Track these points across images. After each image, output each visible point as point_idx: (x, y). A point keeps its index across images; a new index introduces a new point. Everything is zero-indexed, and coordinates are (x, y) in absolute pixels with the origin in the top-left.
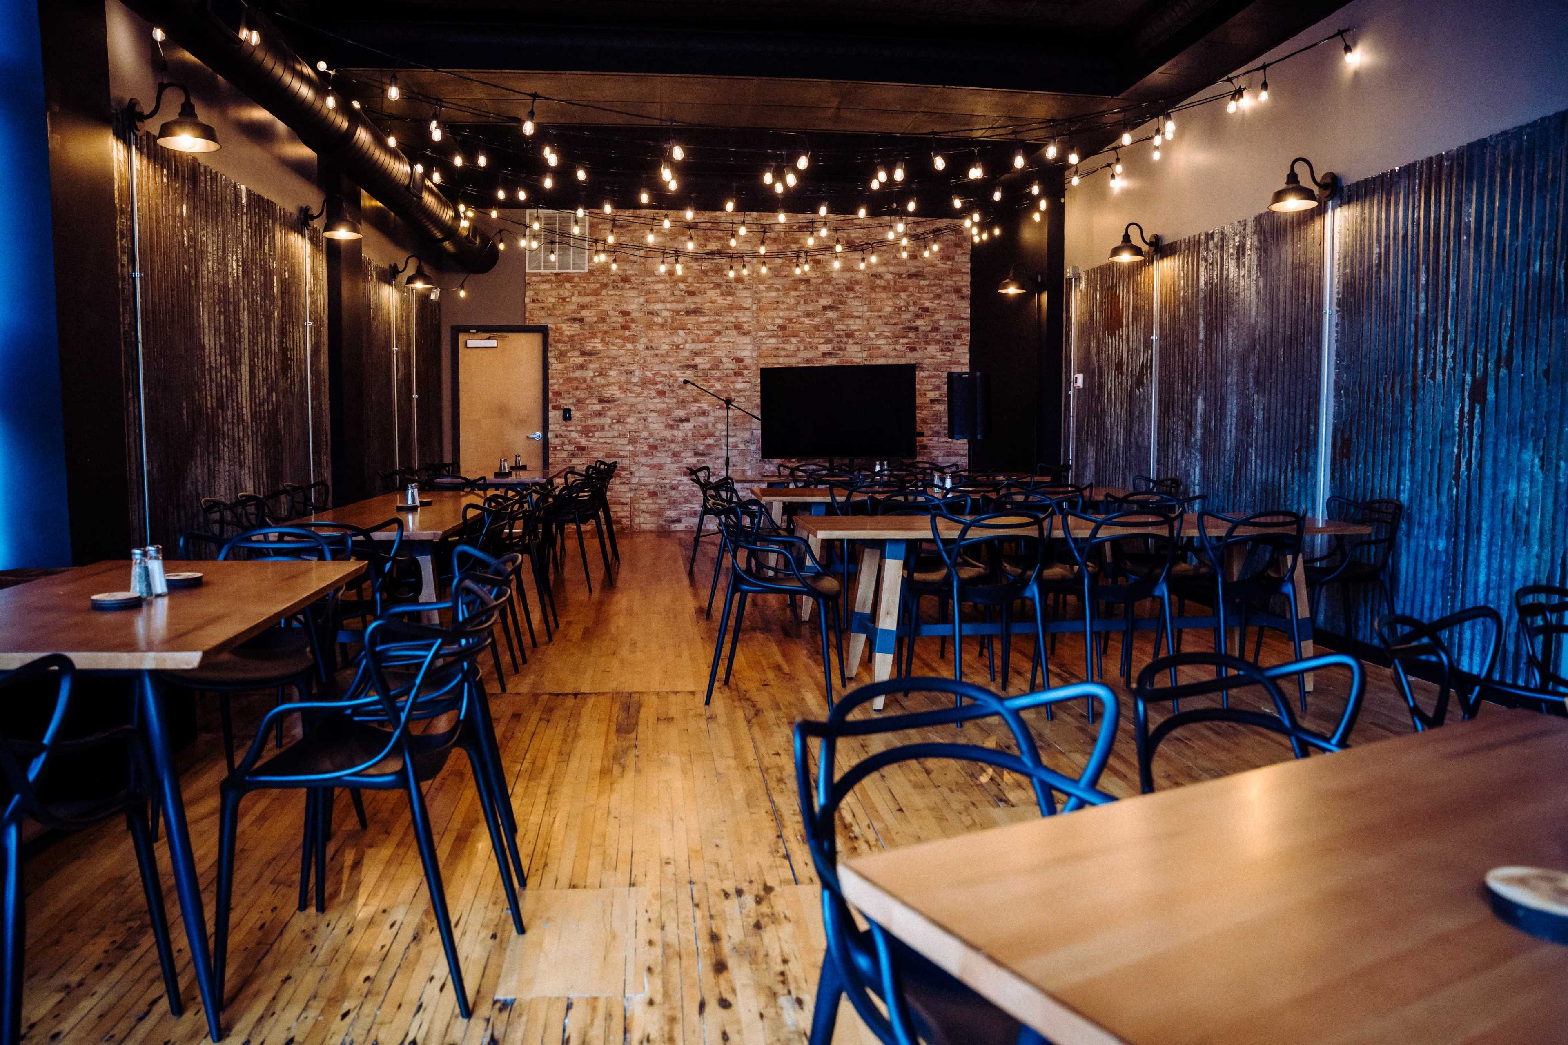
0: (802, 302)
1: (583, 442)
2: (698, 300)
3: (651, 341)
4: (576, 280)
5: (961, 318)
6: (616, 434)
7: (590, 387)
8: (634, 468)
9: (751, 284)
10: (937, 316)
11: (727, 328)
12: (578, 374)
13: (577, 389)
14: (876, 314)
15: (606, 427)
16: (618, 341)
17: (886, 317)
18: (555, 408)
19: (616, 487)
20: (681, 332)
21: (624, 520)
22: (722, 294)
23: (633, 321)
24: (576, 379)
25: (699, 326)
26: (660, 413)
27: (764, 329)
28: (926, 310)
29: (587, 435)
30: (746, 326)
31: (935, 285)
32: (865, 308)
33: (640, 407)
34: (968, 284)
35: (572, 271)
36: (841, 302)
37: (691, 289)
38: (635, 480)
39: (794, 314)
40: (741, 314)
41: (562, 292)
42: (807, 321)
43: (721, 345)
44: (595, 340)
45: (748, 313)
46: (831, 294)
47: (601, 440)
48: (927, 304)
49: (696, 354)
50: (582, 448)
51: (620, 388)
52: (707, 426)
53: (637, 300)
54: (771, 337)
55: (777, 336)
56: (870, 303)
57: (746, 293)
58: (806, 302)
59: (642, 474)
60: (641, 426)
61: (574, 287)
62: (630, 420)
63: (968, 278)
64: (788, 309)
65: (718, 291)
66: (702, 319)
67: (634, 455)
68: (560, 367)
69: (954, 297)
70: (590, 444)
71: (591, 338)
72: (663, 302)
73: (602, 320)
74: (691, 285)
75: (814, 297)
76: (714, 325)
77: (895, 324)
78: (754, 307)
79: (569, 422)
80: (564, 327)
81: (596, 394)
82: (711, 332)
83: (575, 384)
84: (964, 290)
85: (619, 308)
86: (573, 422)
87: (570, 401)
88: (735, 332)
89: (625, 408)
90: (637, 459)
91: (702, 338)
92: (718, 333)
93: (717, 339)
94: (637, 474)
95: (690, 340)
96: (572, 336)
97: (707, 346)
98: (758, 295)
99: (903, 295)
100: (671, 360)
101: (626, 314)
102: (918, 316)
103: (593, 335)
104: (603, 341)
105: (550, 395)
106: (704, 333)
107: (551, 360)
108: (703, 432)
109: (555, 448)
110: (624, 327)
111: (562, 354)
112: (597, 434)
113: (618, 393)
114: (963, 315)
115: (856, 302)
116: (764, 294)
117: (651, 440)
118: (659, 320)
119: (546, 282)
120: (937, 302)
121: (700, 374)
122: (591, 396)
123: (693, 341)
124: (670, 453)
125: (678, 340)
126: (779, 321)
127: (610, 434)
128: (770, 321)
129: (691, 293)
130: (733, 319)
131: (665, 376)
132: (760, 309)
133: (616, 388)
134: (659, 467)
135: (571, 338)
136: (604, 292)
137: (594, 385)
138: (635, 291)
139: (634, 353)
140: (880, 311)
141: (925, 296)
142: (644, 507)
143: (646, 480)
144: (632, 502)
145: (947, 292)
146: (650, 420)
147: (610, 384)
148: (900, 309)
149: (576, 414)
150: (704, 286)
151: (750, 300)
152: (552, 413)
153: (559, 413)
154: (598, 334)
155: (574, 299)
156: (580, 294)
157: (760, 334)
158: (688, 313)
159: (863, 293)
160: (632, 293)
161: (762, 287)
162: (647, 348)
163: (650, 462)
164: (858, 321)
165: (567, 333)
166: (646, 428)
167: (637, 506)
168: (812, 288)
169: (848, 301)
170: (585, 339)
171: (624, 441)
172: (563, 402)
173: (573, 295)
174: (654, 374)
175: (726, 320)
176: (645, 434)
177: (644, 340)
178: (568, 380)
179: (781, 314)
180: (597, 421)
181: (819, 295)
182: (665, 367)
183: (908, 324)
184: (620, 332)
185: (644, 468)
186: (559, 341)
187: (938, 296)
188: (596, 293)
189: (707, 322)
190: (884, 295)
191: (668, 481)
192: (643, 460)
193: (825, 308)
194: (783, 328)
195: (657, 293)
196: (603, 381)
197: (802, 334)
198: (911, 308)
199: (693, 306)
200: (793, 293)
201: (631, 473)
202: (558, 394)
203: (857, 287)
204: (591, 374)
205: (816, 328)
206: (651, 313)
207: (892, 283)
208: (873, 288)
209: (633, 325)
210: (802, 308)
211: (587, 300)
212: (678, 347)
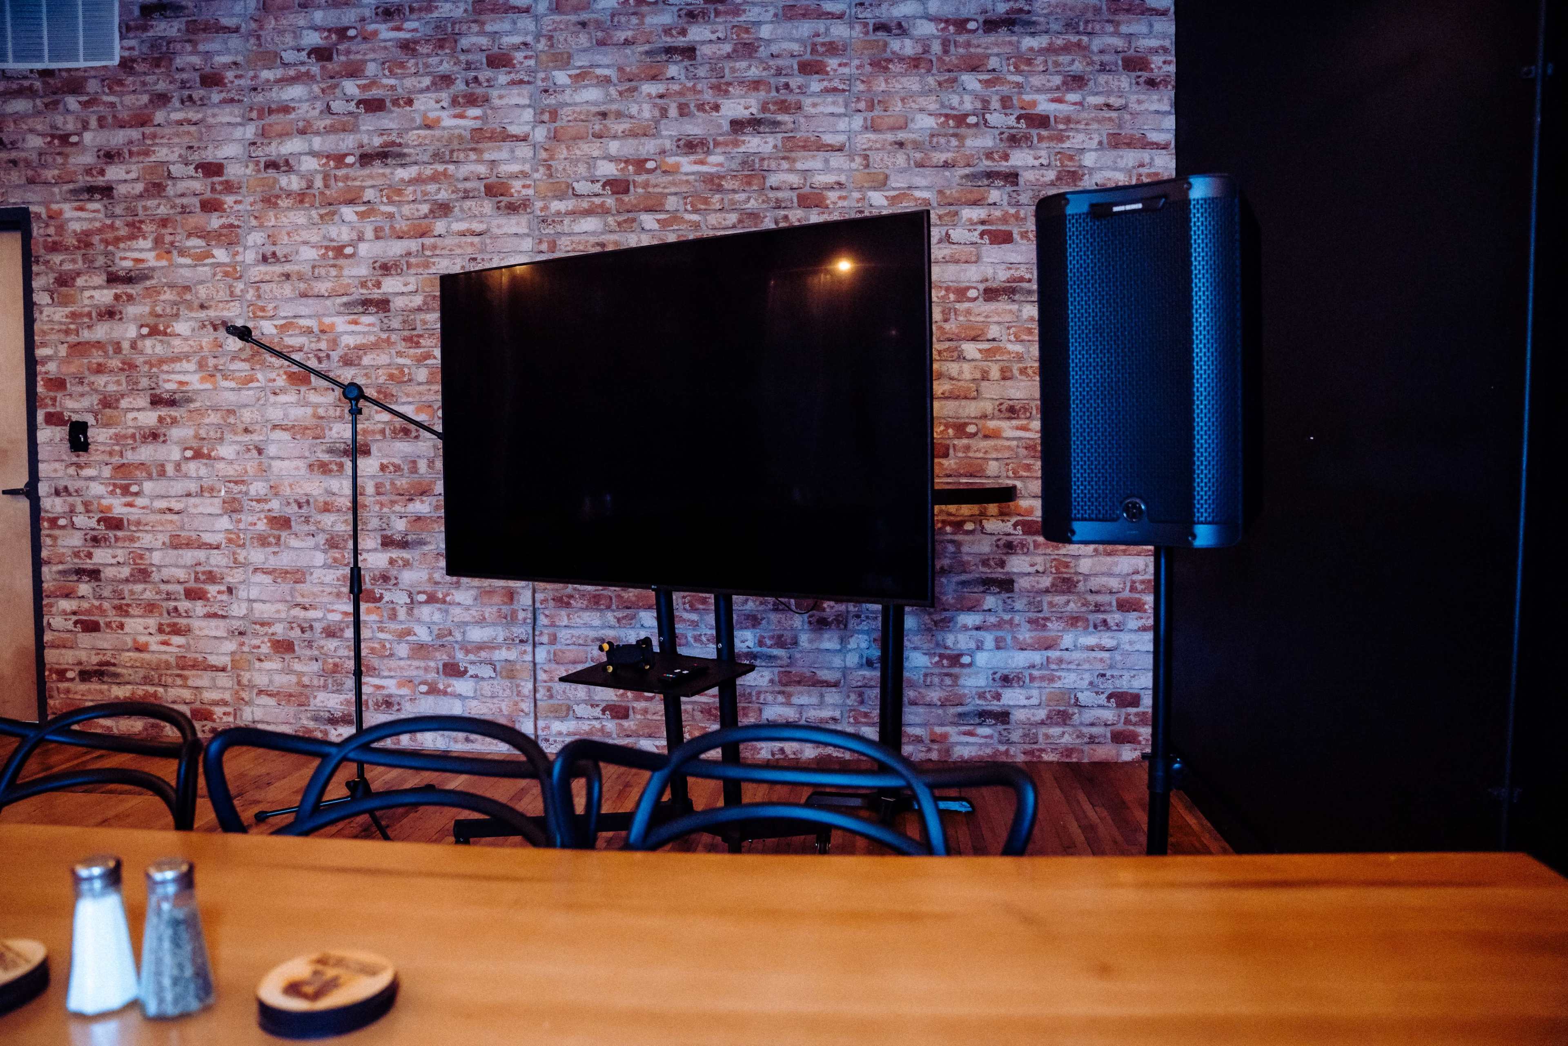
0: (673, 112)
1: (118, 507)
2: (389, 121)
3: (272, 239)
4: (93, 86)
5: (1145, 144)
6: (193, 487)
7: (129, 366)
8: (234, 577)
9: (531, 71)
10: (1077, 140)
11: (467, 195)
12: (101, 332)
13: (100, 369)
14: (890, 137)
15: (170, 469)
16: (194, 242)
17: (917, 146)
18: (54, 419)
19: (196, 624)
20: (348, 212)
21: (218, 711)
22: (454, 102)
23: (229, 187)
24: (98, 345)
25: (393, 193)
26: (295, 430)
27: (565, 191)
28: (1043, 121)
29: (125, 490)
30: (517, 185)
31: (1066, 49)
32: (858, 122)
33: (247, 416)
34: (1169, 43)
35: (82, 64)
36: (784, 107)
37: (375, 93)
38: (238, 609)
39: (649, 147)
40: (504, 155)
41: (59, 120)
42: (687, 164)
43: (449, 241)
44: (142, 243)
45: (524, 151)
46: (756, 85)
47: (162, 504)
48: (1044, 106)
49: (386, 268)
50: (115, 524)
51: (202, 365)
52: (414, 469)
53: (238, 133)
54: (588, 212)
55: (601, 211)
56: (871, 107)
57: (519, 97)
58: (683, 111)
59: (254, 593)
60: (251, 467)
61: (85, 105)
62: (226, 451)
63: (1167, 27)
64: (633, 134)
65: (445, 96)
66: (403, 174)
67: (234, 541)
68: (59, 314)
69: (1124, 81)
70: (133, 514)
71: (132, 237)
72: (302, 132)
73: (156, 189)
74: (373, 83)
75: (708, 96)
76: (431, 188)
77: (946, 165)
78: (540, 134)
79: (83, 458)
80: (68, 210)
81: (144, 382)
82: (425, 208)
83: (97, 357)
84: (1157, 61)
85: (196, 157)
86: (95, 455)
87: (86, 403)
88: (488, 206)
89: (213, 418)
90: (242, 555)
91: (402, 225)
92: (443, 209)
93: (440, 226)
94: (242, 594)
95: (369, 234)
96: (87, 233)
97: (413, 245)
98: (551, 101)
99: (970, 81)
100: (323, 287)
101: (212, 169)
102: (1014, 140)
103: (135, 230)
104: (158, 241)
105: (40, 389)
106: (406, 210)
107: (41, 298)
108: (403, 482)
109: (53, 522)
110: (210, 206)
111: (64, 281)
112: (148, 486)
113: (195, 381)
114: (1154, 137)
115: (831, 105)
116: (567, 97)
117: (275, 504)
118: (294, 183)
119: (20, 93)
120: (1072, 97)
121: (396, 324)
122: (134, 389)
123: (378, 235)
124: (321, 539)
125: (342, 234)
126: (608, 169)
127: (179, 487)
128: (582, 169)
129: (374, 106)
130: (482, 169)
131: (309, 331)
132: (555, 137)
133: (191, 366)
134: (298, 576)
135: (84, 241)
136: (159, 116)
137: (139, 360)
138: (237, 110)
139: (232, 273)
140: (904, 127)
141: (1036, 81)
142: (261, 680)
143: (263, 610)
144: (237, 664)
145: (1104, 68)
146: (272, 450)
147: (176, 359)
148: (961, 120)
149: (98, 435)
150: (409, 82)
151: (528, 115)
152: (44, 434)
153: (60, 433)
154: (147, 228)
155: (88, 137)
156: (102, 123)
157: (557, 206)
158: (366, 159)
159: (850, 79)
160: (230, 114)
161: (561, 77)
162: (265, 259)
163: (273, 562)
164: (837, 160)
165: (76, 226)
166: (263, 471)
167: (246, 677)
168: (702, 72)
169: (807, 102)
170: (118, 240)
171: (211, 505)
172: (70, 404)
173: (85, 127)
174: (282, 328)
175: (464, 170)
176: (258, 488)
177: (256, 238)
178: (79, 349)
179: (614, 147)
180: (146, 453)
181: (721, 89)
182: (305, 308)
183: (986, 164)
184: (198, 219)
185: (260, 578)
186: (55, 247)
187: (1077, 81)
188: (141, 120)
189: (411, 182)
190: (912, 83)
191: (318, 614)
192: (257, 556)
193: (737, 125)
194: (618, 186)
195: (286, 109)
196: (159, 349)
197: (672, 203)
198: (994, 118)
199: (377, 141)
200: (650, 88)
201: (230, 590)
202: (58, 384)
203: (832, 63)
204: (132, 332)
205: (713, 182)
206: (272, 165)
207: (936, 48)
208: (880, 65)
209: (229, 200)
210: (671, 130)
211: (118, 138)
212: (339, 251)
